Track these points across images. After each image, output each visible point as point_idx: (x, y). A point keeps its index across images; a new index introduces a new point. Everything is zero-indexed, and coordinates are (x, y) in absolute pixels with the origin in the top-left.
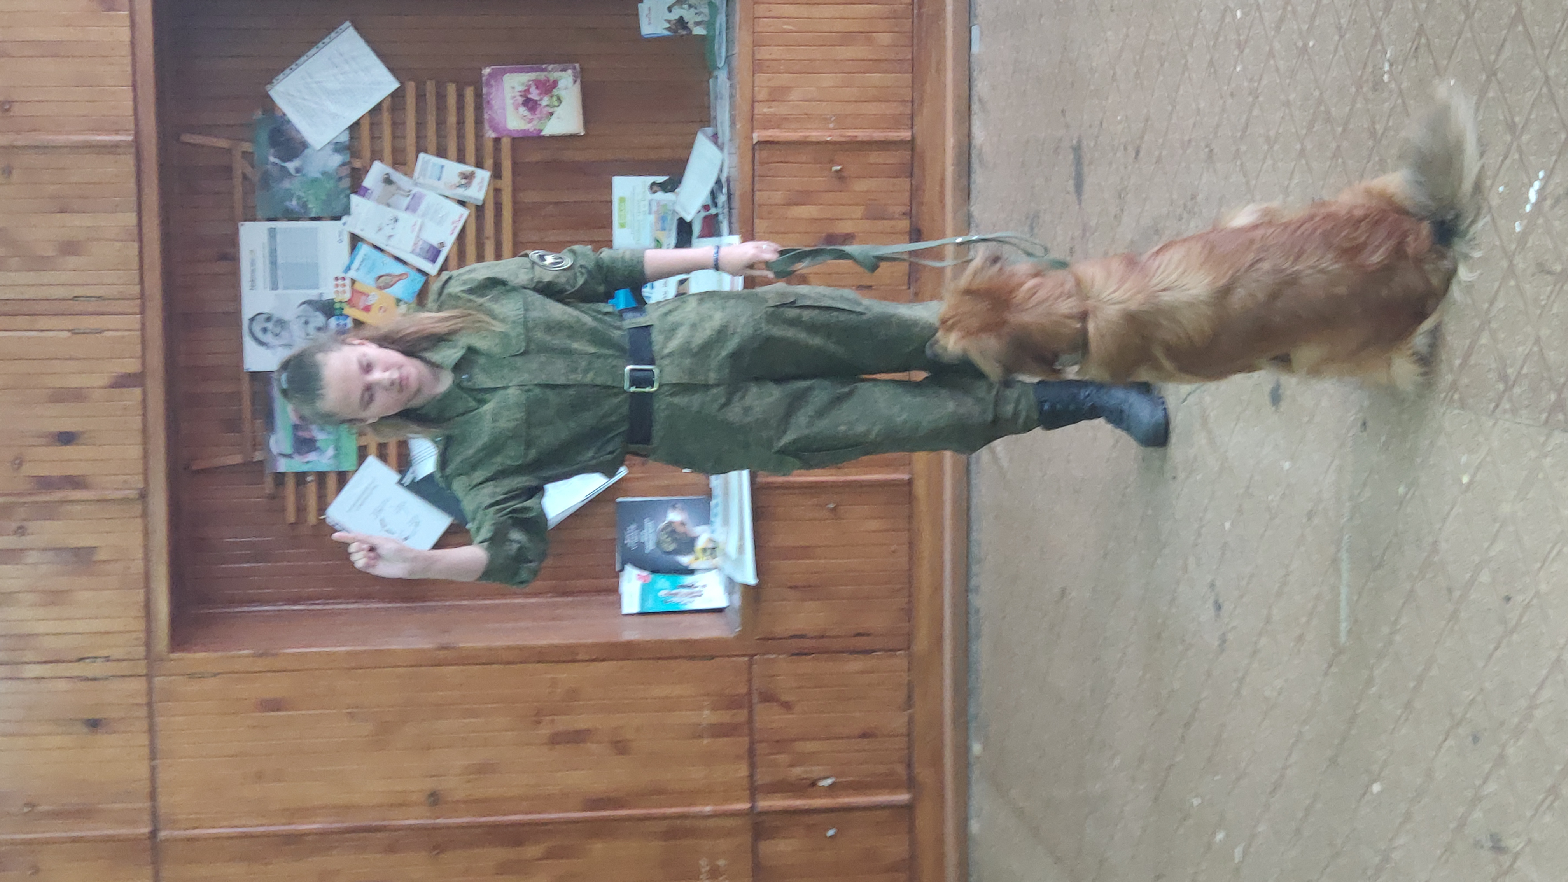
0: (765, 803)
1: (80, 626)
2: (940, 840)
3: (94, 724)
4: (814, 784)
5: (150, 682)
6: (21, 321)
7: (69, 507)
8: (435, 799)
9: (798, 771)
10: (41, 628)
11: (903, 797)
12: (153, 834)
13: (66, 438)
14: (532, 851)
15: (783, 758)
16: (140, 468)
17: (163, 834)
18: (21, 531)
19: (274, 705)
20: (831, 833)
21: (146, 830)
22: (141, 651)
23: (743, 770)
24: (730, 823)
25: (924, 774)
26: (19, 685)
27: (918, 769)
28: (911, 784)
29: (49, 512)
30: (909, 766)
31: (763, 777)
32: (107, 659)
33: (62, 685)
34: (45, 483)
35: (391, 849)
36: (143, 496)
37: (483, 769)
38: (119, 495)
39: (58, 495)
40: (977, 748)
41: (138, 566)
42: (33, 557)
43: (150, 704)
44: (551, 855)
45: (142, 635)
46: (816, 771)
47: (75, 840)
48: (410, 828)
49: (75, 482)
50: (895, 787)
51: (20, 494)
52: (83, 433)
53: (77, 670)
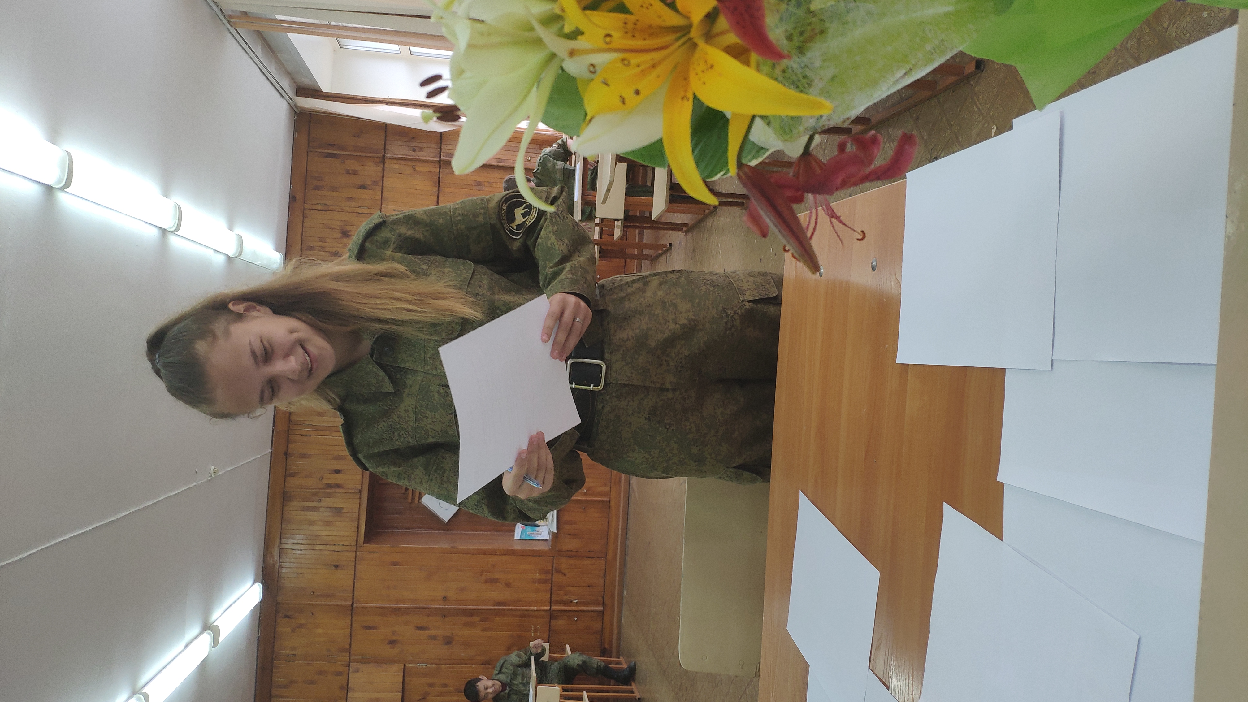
0: (553, 608)
1: (335, 533)
2: (612, 624)
3: (336, 566)
4: (571, 602)
5: (356, 553)
6: (328, 433)
7: (336, 494)
8: (445, 599)
9: (566, 597)
10: (323, 533)
11: (601, 608)
12: (352, 605)
13: (337, 472)
14: (476, 619)
15: (561, 592)
16: (361, 482)
17: (355, 605)
18: (320, 501)
19: (395, 564)
20: (576, 619)
21: (350, 603)
22: (354, 543)
23: (548, 596)
24: (542, 613)
25: (607, 601)
26: (313, 552)
27: (606, 599)
28: (603, 604)
29: (329, 495)
30: (603, 598)
31: (554, 598)
32: (343, 545)
33: (328, 553)
34: (329, 486)
35: (429, 615)
36: (360, 492)
37: (462, 590)
38: (353, 491)
39: (333, 490)
40: (625, 593)
41: (357, 515)
42: (322, 510)
43: (355, 561)
44: (481, 621)
45: (355, 538)
46: (573, 597)
47: (327, 605)
48: (437, 608)
49: (338, 486)
50: (598, 604)
51: (322, 489)
52: (344, 470)
53: (334, 548)
